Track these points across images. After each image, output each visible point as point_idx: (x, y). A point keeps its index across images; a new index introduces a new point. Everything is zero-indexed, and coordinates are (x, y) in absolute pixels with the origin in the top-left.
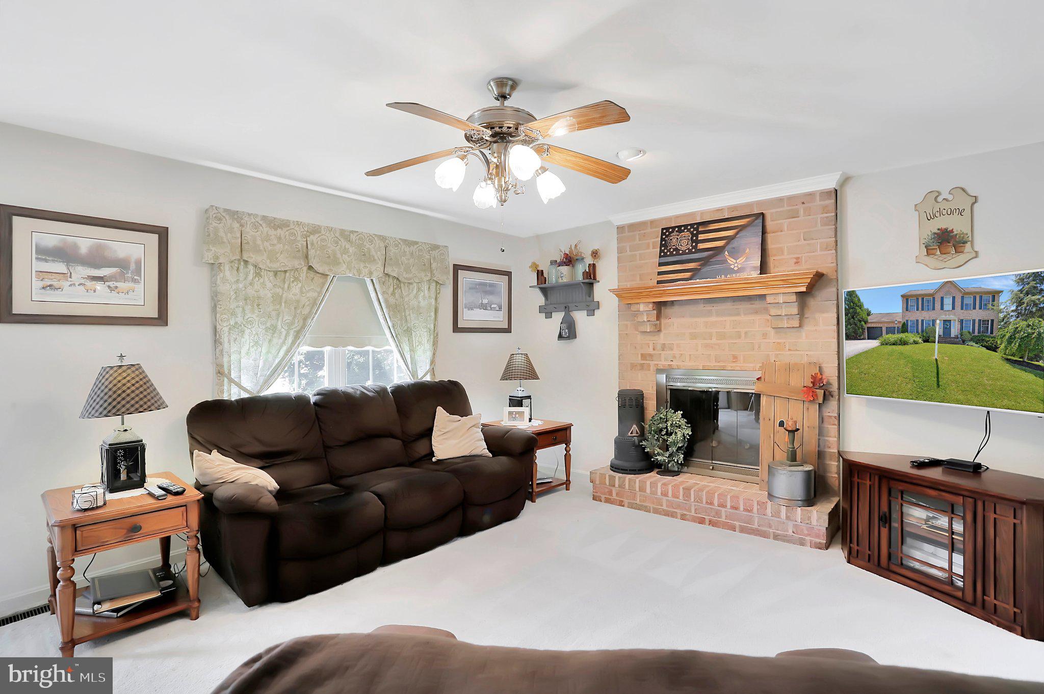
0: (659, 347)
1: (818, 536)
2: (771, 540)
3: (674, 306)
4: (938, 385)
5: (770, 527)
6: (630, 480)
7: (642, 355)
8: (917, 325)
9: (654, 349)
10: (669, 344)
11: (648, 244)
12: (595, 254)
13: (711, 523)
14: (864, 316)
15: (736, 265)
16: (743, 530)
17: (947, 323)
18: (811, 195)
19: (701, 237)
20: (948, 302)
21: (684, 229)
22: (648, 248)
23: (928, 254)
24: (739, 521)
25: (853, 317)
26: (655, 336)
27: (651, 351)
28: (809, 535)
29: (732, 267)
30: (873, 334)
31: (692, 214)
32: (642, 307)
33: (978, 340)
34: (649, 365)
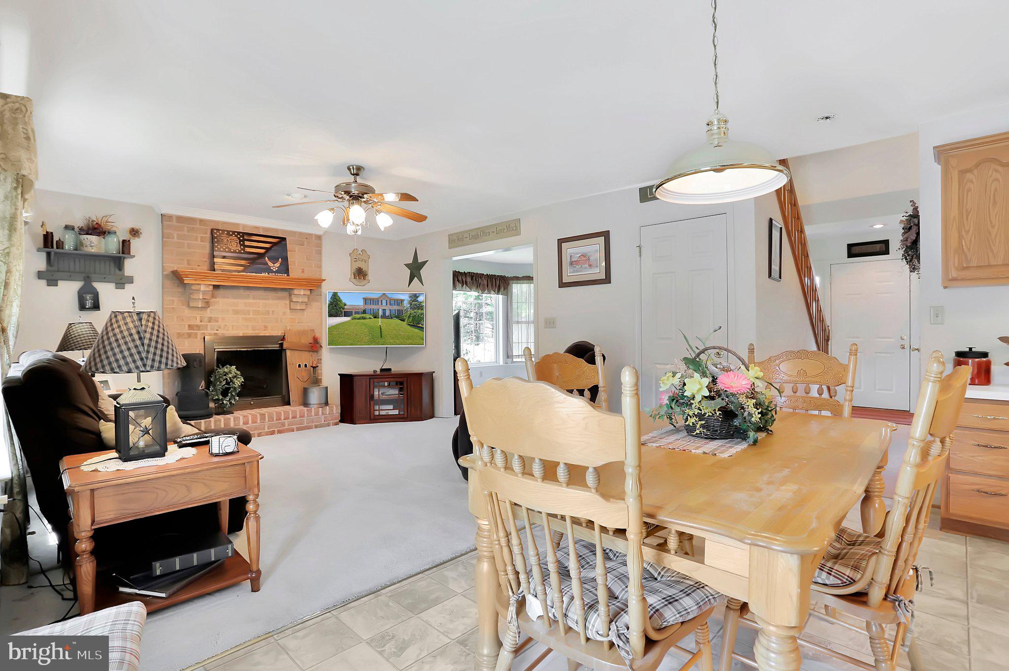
0: (206, 319)
1: (335, 419)
2: (314, 429)
3: (220, 288)
4: (381, 337)
5: (313, 422)
6: (215, 421)
7: (189, 326)
8: (371, 311)
9: (201, 321)
10: (215, 317)
11: (197, 237)
12: (135, 232)
13: (280, 432)
14: (342, 306)
15: (274, 267)
16: (299, 429)
17: (384, 310)
18: (310, 235)
19: (247, 243)
20: (384, 302)
21: (233, 234)
22: (197, 240)
23: (354, 278)
24: (296, 424)
25: (336, 306)
26: (202, 311)
27: (198, 322)
28: (332, 420)
29: (272, 268)
30: (347, 314)
31: (237, 225)
32: (203, 288)
33: (397, 317)
34: (196, 334)
